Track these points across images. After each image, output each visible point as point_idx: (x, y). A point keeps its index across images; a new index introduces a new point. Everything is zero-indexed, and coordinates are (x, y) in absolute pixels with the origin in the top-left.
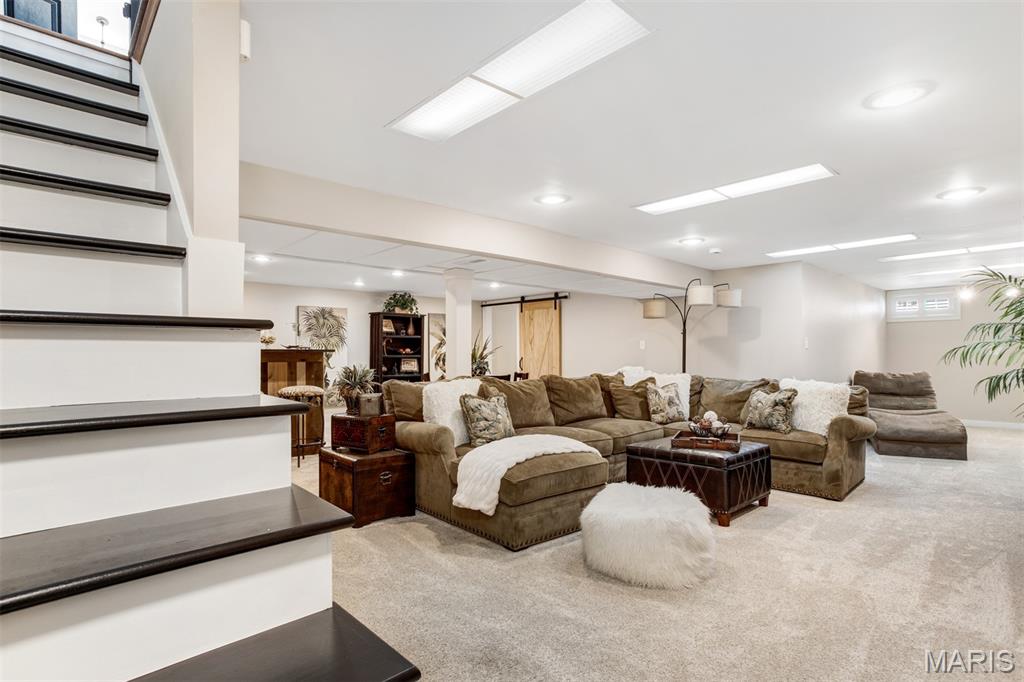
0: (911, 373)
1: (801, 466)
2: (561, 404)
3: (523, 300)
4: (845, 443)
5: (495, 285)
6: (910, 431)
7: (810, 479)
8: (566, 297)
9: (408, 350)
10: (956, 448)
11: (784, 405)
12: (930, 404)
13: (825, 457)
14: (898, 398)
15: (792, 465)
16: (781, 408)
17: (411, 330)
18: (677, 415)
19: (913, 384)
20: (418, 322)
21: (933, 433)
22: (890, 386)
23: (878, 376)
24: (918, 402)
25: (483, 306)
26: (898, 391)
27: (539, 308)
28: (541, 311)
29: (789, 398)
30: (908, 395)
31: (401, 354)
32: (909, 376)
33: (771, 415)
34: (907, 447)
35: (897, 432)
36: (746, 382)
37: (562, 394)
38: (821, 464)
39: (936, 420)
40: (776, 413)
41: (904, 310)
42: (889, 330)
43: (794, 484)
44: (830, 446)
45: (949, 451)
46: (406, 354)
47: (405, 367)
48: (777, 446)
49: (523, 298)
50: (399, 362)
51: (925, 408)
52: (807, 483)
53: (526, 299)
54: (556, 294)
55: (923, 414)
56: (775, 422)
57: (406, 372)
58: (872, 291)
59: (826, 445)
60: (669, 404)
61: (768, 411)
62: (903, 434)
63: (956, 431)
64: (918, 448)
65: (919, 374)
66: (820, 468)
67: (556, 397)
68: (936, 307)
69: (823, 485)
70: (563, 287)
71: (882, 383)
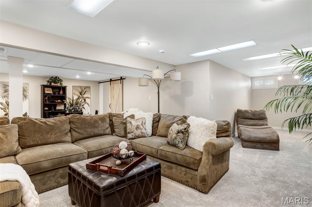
0: (258, 110)
1: (188, 170)
2: (76, 130)
3: (111, 80)
4: (211, 157)
5: (89, 73)
6: (256, 137)
7: (192, 178)
8: (124, 79)
9: (59, 101)
10: (275, 145)
11: (183, 133)
12: (265, 123)
13: (199, 166)
14: (253, 121)
15: (183, 169)
16: (181, 134)
17: (61, 92)
18: (141, 134)
19: (259, 115)
20: (64, 89)
21: (265, 138)
22: (250, 116)
23: (246, 111)
24: (261, 122)
25: (99, 83)
26: (253, 117)
27: (116, 83)
28: (116, 84)
29: (185, 129)
30: (257, 119)
31: (56, 102)
32: (258, 111)
33: (176, 138)
34: (254, 145)
35: (250, 138)
36: (178, 116)
37: (77, 124)
38: (197, 170)
39: (267, 132)
40: (178, 137)
41: (257, 84)
42: (253, 93)
43: (184, 180)
44: (203, 159)
45: (272, 147)
46: (58, 102)
47: (58, 108)
48: (176, 157)
49: (111, 79)
50: (55, 106)
51: (263, 125)
52: (189, 180)
53: (112, 80)
54: (121, 77)
55: (262, 129)
56: (177, 143)
57: (59, 110)
58: (246, 77)
59: (201, 159)
60: (136, 129)
61: (174, 135)
62: (253, 139)
63: (275, 138)
64: (259, 145)
65: (261, 110)
66: (196, 173)
67: (74, 126)
68: (270, 83)
69: (198, 183)
70: (123, 75)
71: (247, 114)
